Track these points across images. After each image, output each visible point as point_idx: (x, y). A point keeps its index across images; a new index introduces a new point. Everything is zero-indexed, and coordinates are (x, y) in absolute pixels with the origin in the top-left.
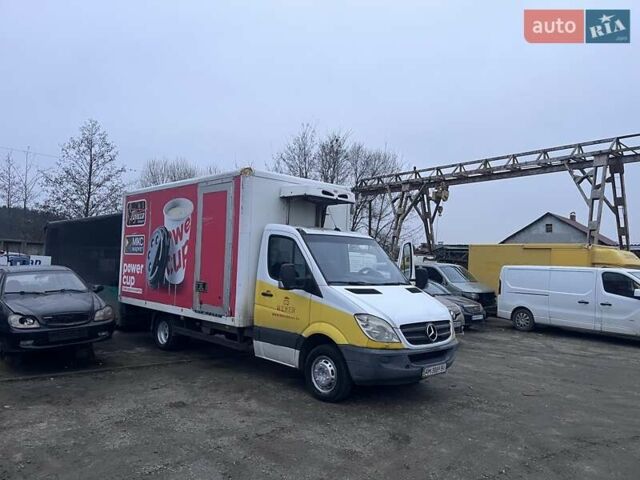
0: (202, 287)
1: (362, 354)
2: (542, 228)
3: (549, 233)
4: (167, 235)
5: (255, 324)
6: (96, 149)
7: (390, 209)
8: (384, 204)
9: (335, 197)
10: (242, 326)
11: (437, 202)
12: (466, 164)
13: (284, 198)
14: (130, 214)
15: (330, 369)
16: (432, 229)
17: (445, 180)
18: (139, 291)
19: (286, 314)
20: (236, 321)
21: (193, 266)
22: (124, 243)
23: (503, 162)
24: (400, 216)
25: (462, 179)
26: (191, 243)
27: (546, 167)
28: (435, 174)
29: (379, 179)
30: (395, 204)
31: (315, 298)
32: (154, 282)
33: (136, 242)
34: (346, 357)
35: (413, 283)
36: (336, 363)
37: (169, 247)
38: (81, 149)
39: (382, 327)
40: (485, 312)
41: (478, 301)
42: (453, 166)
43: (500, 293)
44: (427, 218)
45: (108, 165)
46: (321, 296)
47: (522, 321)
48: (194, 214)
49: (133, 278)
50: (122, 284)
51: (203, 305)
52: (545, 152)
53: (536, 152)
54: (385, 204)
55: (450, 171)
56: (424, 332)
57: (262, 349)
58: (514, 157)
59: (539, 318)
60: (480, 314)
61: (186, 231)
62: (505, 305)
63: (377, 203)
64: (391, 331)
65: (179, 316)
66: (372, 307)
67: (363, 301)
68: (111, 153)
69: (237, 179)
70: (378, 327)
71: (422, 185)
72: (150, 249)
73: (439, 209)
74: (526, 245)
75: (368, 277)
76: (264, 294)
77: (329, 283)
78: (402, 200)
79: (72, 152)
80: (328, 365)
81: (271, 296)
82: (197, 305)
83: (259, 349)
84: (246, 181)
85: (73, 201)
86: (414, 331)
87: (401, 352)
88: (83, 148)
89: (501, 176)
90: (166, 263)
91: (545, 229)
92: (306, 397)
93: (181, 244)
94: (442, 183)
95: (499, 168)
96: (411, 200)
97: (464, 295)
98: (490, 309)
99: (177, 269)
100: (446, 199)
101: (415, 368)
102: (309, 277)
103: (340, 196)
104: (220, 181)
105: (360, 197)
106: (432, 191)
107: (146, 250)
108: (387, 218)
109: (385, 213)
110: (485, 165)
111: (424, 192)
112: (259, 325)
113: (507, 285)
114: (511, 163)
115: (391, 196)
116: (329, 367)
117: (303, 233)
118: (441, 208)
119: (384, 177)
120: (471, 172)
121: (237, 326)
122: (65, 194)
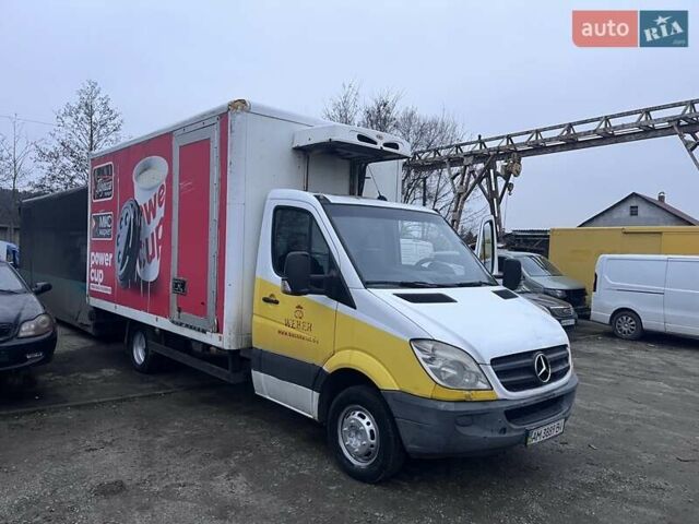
0: (181, 286)
1: (424, 410)
2: (625, 211)
3: (634, 217)
4: (138, 211)
5: (254, 345)
6: (96, 117)
7: (449, 187)
8: (443, 183)
9: (378, 147)
10: (233, 348)
11: (507, 178)
12: (545, 130)
13: (298, 150)
14: (96, 184)
15: (368, 428)
16: (499, 212)
17: (516, 151)
18: (108, 290)
19: (298, 333)
20: (225, 341)
21: (170, 255)
22: (91, 224)
23: (592, 126)
24: (461, 196)
25: (538, 148)
26: (166, 221)
27: (647, 131)
28: (504, 143)
29: (436, 151)
30: (455, 181)
31: (342, 308)
32: (124, 278)
33: (104, 222)
34: (395, 410)
35: (500, 281)
36: (378, 420)
37: (140, 228)
38: (80, 116)
39: (460, 363)
40: (576, 316)
41: (564, 299)
42: (527, 133)
43: (595, 290)
44: (493, 198)
45: (112, 137)
46: (355, 308)
47: (626, 326)
48: (169, 179)
49: (101, 272)
50: (90, 282)
51: (182, 313)
52: (647, 112)
53: (636, 112)
54: (442, 181)
55: (524, 139)
56: (530, 369)
57: (266, 384)
58: (607, 119)
59: (649, 323)
60: (571, 317)
61: (160, 206)
62: (602, 306)
63: (433, 180)
64: (476, 369)
65: (154, 328)
66: (441, 326)
68: (115, 121)
69: (223, 118)
70: (453, 362)
71: (488, 158)
72: (119, 231)
73: (509, 186)
74: (628, 228)
75: (432, 273)
76: (266, 300)
77: (367, 285)
78: (464, 176)
79: (68, 120)
80: (364, 422)
81: (277, 302)
82: (175, 313)
83: (260, 384)
84: (236, 120)
85: (72, 178)
86: (515, 369)
87: (492, 406)
88: (82, 115)
89: (588, 144)
90: (138, 251)
91: (628, 213)
92: (329, 469)
93: (155, 222)
94: (512, 155)
95: (587, 133)
96: (475, 177)
97: (547, 292)
98: (582, 310)
99: (150, 258)
100: (517, 174)
101: (515, 430)
102: (334, 273)
103: (386, 145)
104: (200, 125)
105: (412, 173)
106: (500, 164)
107: (115, 232)
108: (445, 199)
109: (442, 193)
110: (569, 131)
111: (490, 166)
112: (260, 348)
113: (605, 280)
114: (603, 126)
115: (450, 173)
116: (367, 424)
117: (325, 203)
118: (511, 185)
119: (442, 148)
120: (550, 140)
121: (227, 348)
122: (62, 172)
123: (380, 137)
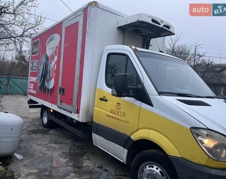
0: (62, 91)
4: (47, 59)
5: (94, 121)
9: (161, 26)
10: (84, 121)
14: (33, 49)
18: (34, 92)
19: (118, 117)
20: (80, 118)
26: (58, 62)
32: (40, 87)
33: (35, 64)
37: (47, 66)
46: (152, 106)
48: (60, 43)
49: (33, 84)
50: (29, 88)
51: (62, 103)
57: (98, 140)
61: (56, 55)
65: (50, 109)
67: (195, 111)
69: (85, 10)
72: (40, 68)
76: (101, 99)
77: (160, 93)
80: (154, 169)
81: (107, 101)
82: (59, 103)
83: (96, 140)
84: (91, 11)
90: (46, 76)
93: (53, 63)
99: (50, 79)
102: (140, 86)
103: (164, 26)
104: (75, 16)
107: (38, 68)
112: (97, 122)
121: (81, 121)
123: (162, 22)
